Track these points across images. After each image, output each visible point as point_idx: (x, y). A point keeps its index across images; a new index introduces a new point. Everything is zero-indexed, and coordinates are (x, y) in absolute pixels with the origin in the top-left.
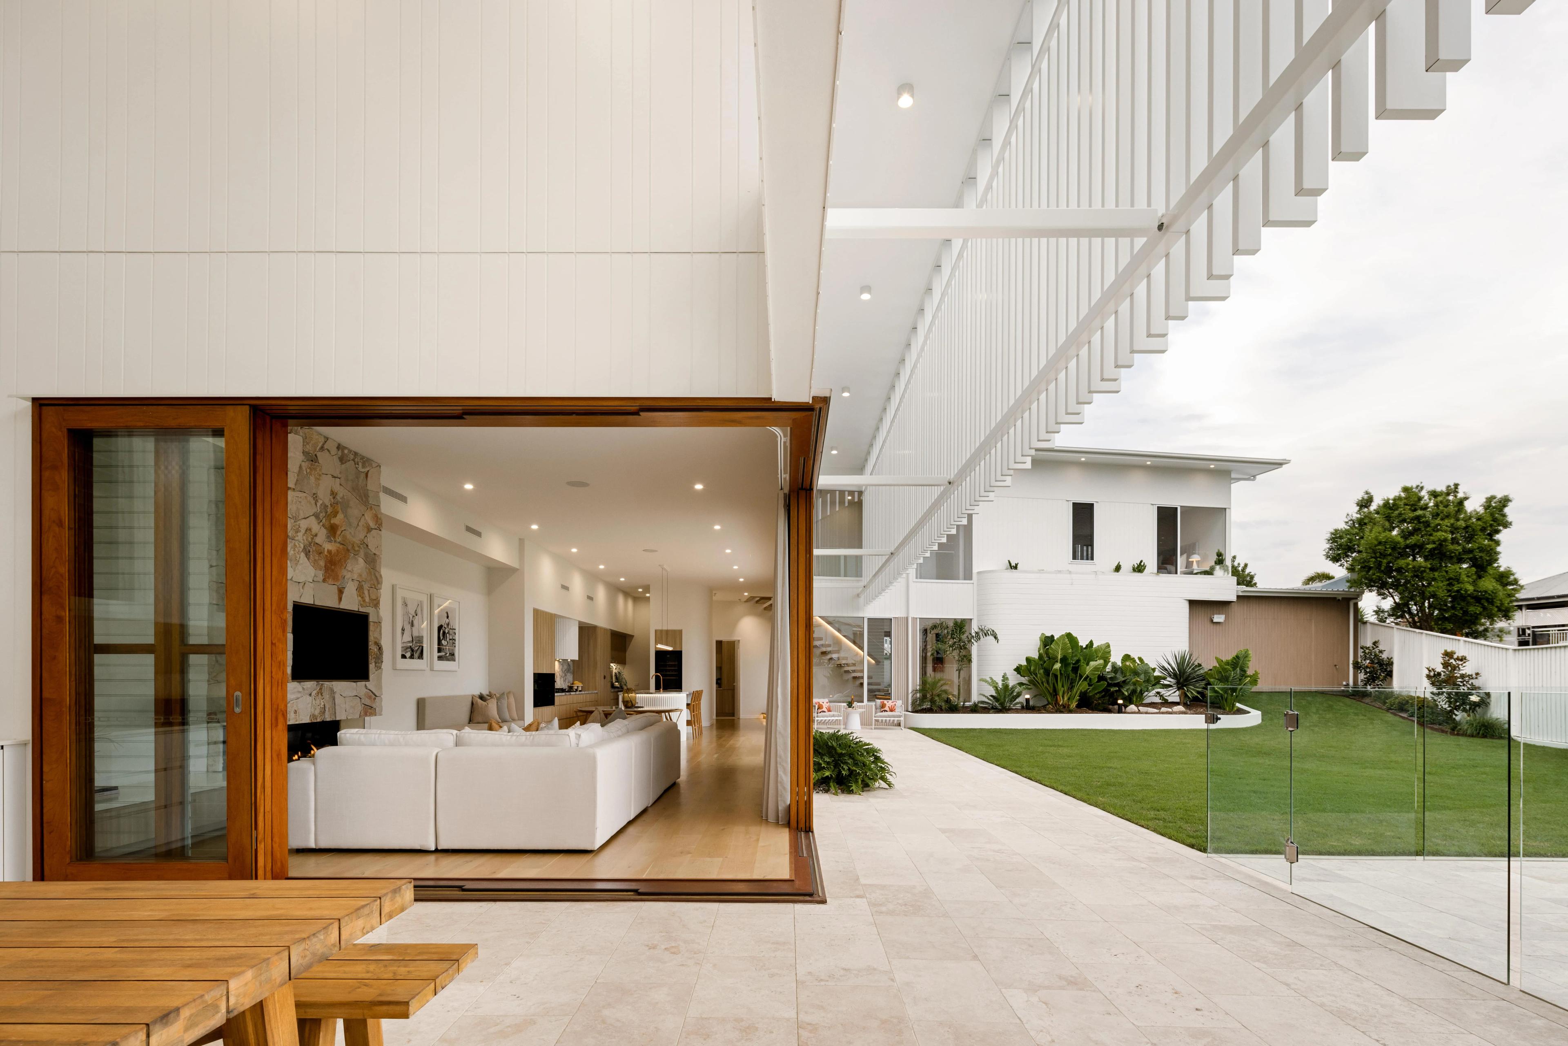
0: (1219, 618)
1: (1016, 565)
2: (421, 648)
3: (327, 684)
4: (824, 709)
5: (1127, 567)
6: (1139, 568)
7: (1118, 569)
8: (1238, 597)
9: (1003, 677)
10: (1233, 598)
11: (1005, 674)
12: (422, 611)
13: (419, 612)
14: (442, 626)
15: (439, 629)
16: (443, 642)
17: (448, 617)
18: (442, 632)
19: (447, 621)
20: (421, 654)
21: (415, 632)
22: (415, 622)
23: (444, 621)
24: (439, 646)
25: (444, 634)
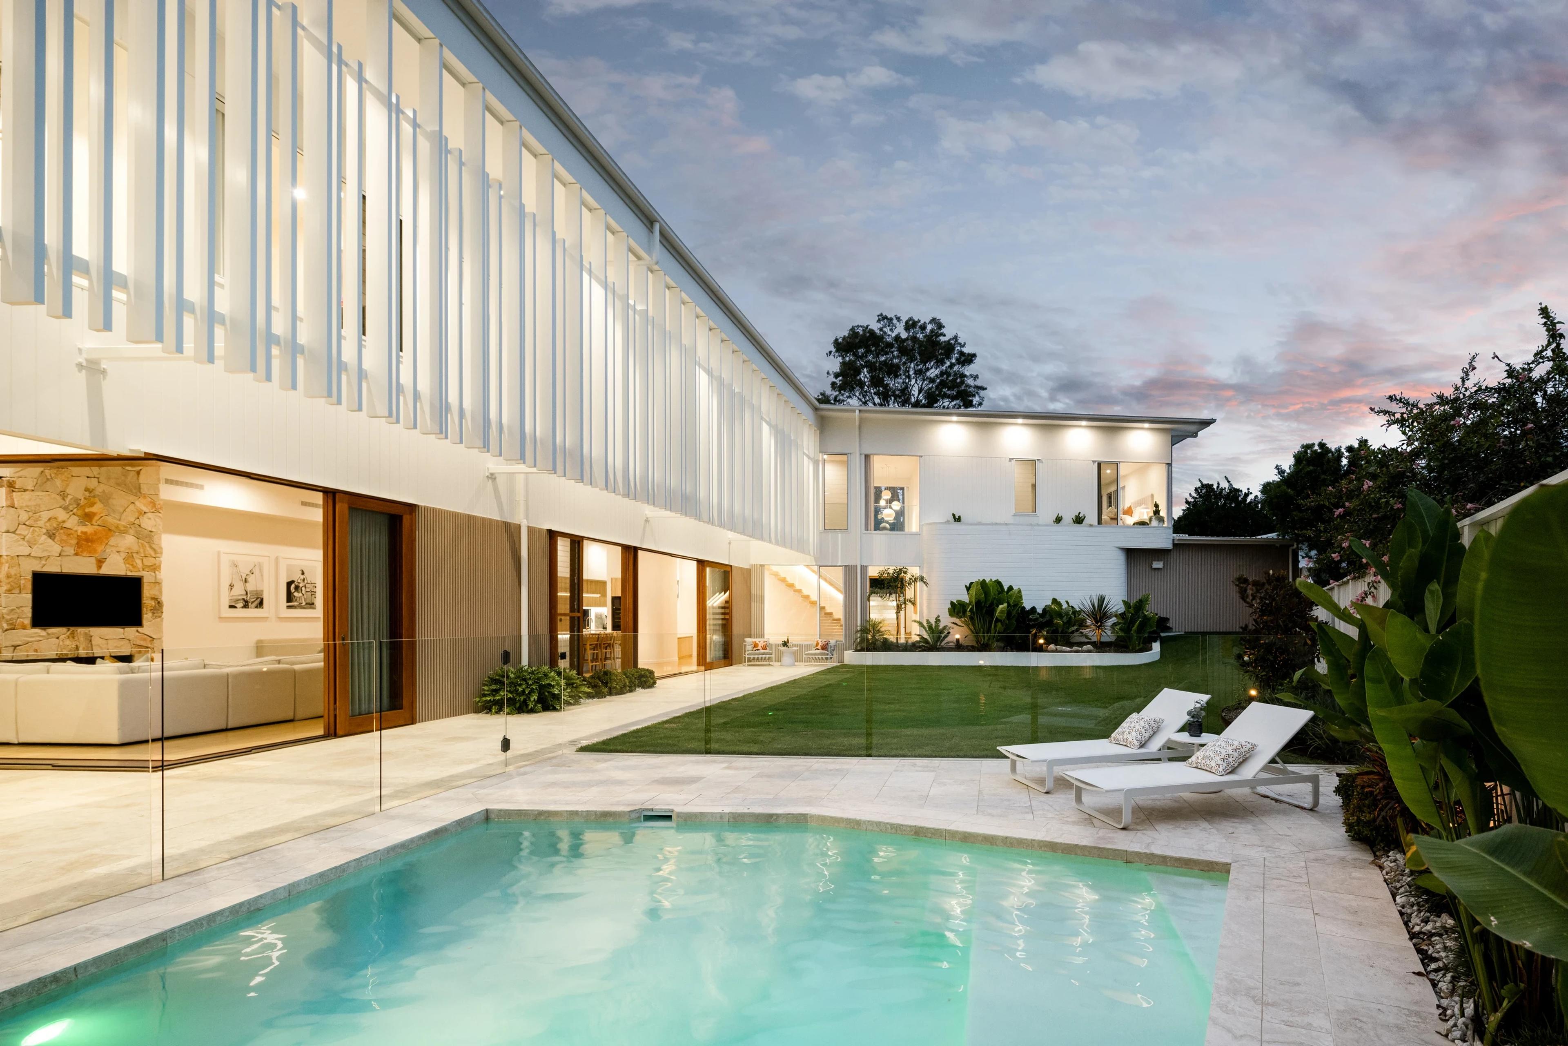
0: (1157, 565)
1: (959, 517)
2: (259, 600)
3: (81, 631)
4: (759, 648)
5: (1068, 517)
6: (1079, 520)
7: (1058, 520)
8: (1174, 545)
9: (936, 619)
10: (1169, 546)
11: (938, 616)
12: (261, 570)
13: (257, 571)
14: (293, 582)
15: (289, 584)
16: (296, 594)
17: (303, 574)
18: (293, 586)
19: (302, 577)
20: (261, 604)
21: (250, 587)
22: (251, 579)
23: (297, 577)
24: (290, 598)
25: (297, 588)
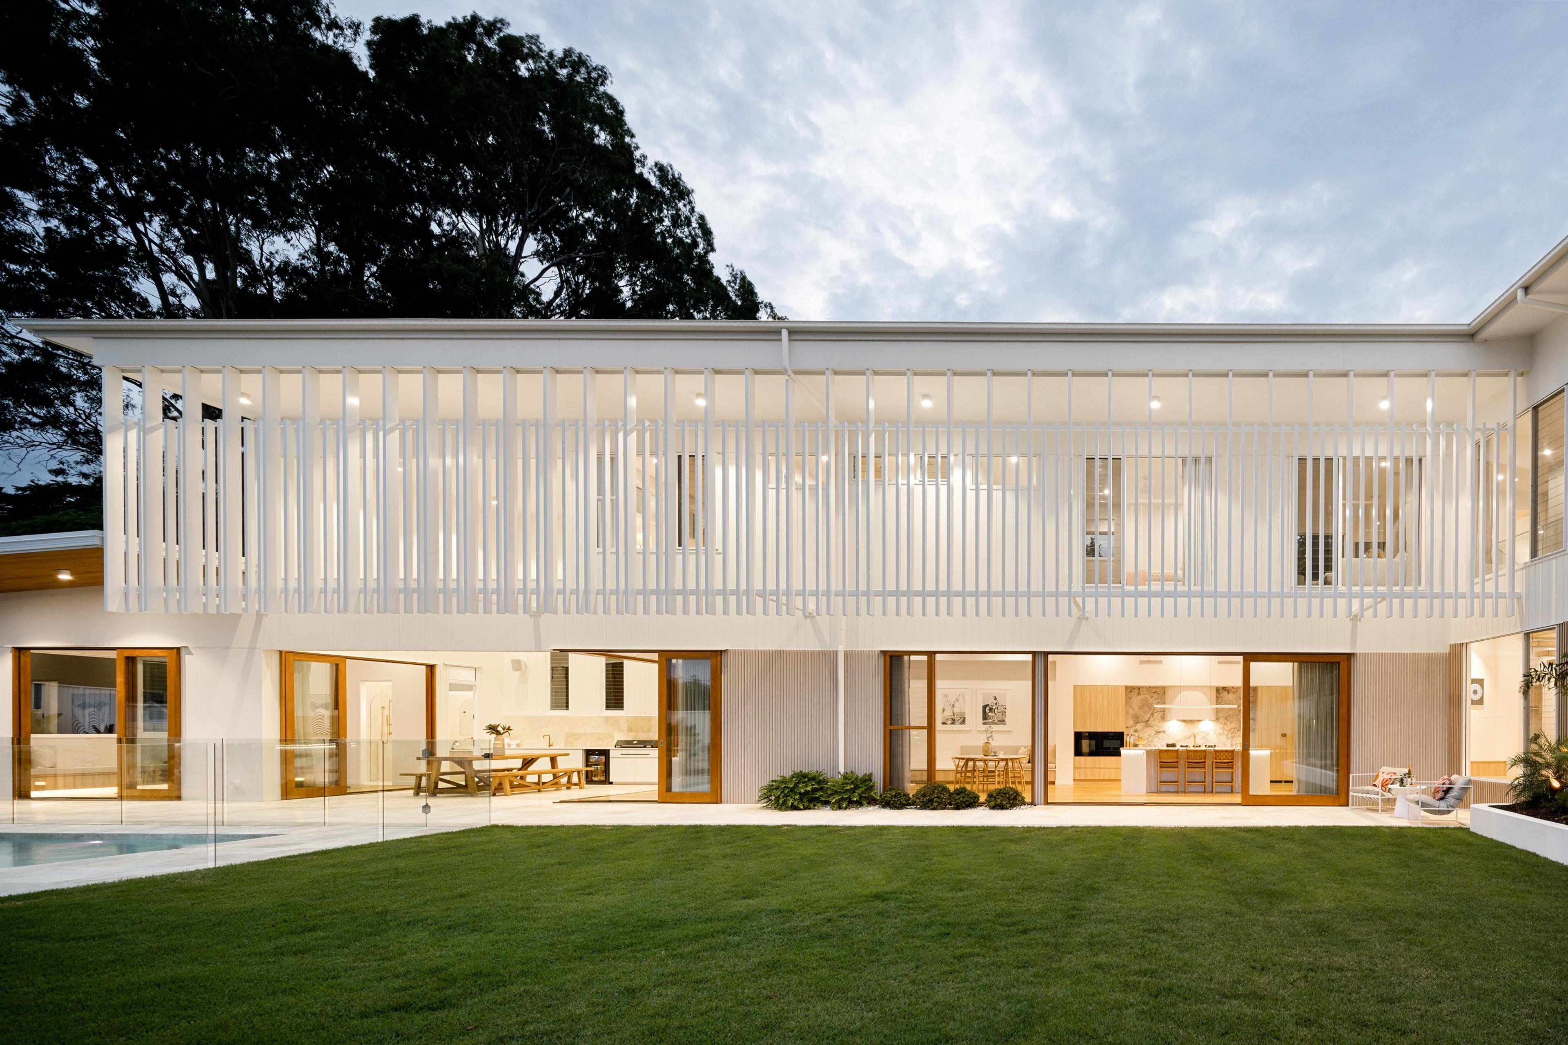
12: (964, 699)
13: (961, 699)
14: (988, 705)
15: (985, 707)
16: (990, 714)
17: (996, 699)
18: (988, 708)
19: (995, 702)
20: (964, 722)
21: (956, 710)
22: (957, 705)
23: (991, 702)
24: (985, 716)
25: (991, 709)
